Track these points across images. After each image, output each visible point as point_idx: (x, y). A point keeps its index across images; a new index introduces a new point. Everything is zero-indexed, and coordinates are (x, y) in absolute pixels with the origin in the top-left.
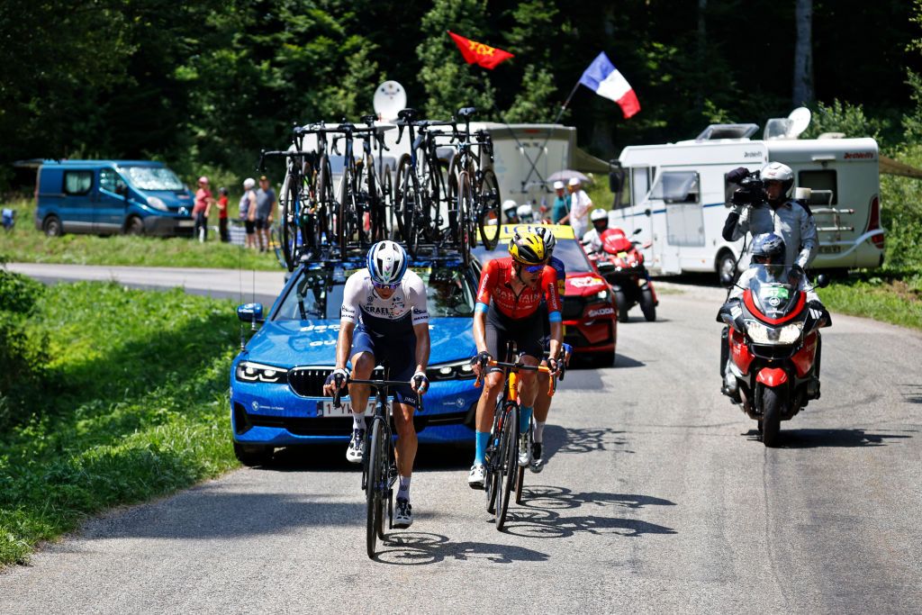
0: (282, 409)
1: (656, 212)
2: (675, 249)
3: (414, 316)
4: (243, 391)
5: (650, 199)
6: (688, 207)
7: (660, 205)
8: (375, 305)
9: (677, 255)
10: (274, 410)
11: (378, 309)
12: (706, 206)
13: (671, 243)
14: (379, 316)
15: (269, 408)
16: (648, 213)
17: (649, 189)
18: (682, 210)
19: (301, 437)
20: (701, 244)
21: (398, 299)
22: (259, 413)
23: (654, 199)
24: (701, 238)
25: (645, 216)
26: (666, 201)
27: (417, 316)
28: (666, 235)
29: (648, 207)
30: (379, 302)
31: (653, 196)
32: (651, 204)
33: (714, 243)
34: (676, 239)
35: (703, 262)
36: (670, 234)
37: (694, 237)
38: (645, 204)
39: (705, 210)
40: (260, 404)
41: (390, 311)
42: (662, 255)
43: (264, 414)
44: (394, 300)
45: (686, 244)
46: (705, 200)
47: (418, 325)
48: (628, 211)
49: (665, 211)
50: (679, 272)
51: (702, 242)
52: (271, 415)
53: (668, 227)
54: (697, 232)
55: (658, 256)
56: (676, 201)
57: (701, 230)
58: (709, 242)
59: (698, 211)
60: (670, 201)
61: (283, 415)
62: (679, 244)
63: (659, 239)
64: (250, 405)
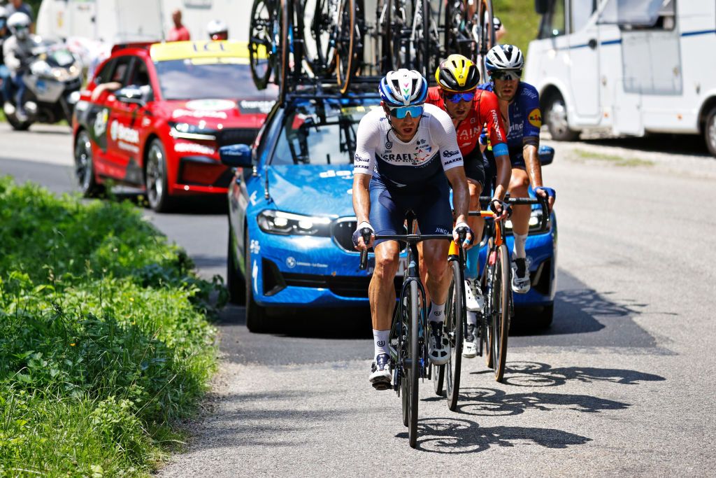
0: (325, 266)
1: (605, 43)
2: (635, 98)
3: (444, 160)
4: (274, 245)
5: (598, 23)
6: (656, 34)
7: (614, 33)
8: (395, 152)
9: (638, 107)
10: (316, 268)
11: (398, 155)
12: (685, 34)
13: (627, 90)
14: (401, 163)
15: (308, 264)
16: (593, 44)
17: (595, 8)
18: (648, 41)
19: (347, 299)
20: (677, 92)
21: (423, 141)
22: (296, 271)
23: (605, 23)
24: (677, 82)
25: (588, 49)
26: (622, 27)
27: (447, 159)
28: (620, 76)
29: (593, 36)
30: (399, 147)
31: (601, 20)
32: (598, 31)
33: (698, 90)
34: (636, 84)
35: (680, 118)
36: (628, 76)
37: (665, 81)
38: (589, 31)
39: (684, 40)
40: (297, 260)
41: (413, 157)
42: (613, 108)
43: (302, 272)
44: (418, 143)
45: (653, 91)
46: (683, 26)
47: (451, 170)
48: (561, 41)
49: (620, 41)
50: (641, 133)
51: (678, 88)
52: (310, 273)
53: (624, 66)
54: (670, 74)
55: (608, 110)
56: (637, 27)
57: (678, 71)
58: (689, 88)
59: (673, 42)
60: (628, 27)
61: (327, 273)
62: (641, 92)
63: (610, 83)
64: (284, 262)
